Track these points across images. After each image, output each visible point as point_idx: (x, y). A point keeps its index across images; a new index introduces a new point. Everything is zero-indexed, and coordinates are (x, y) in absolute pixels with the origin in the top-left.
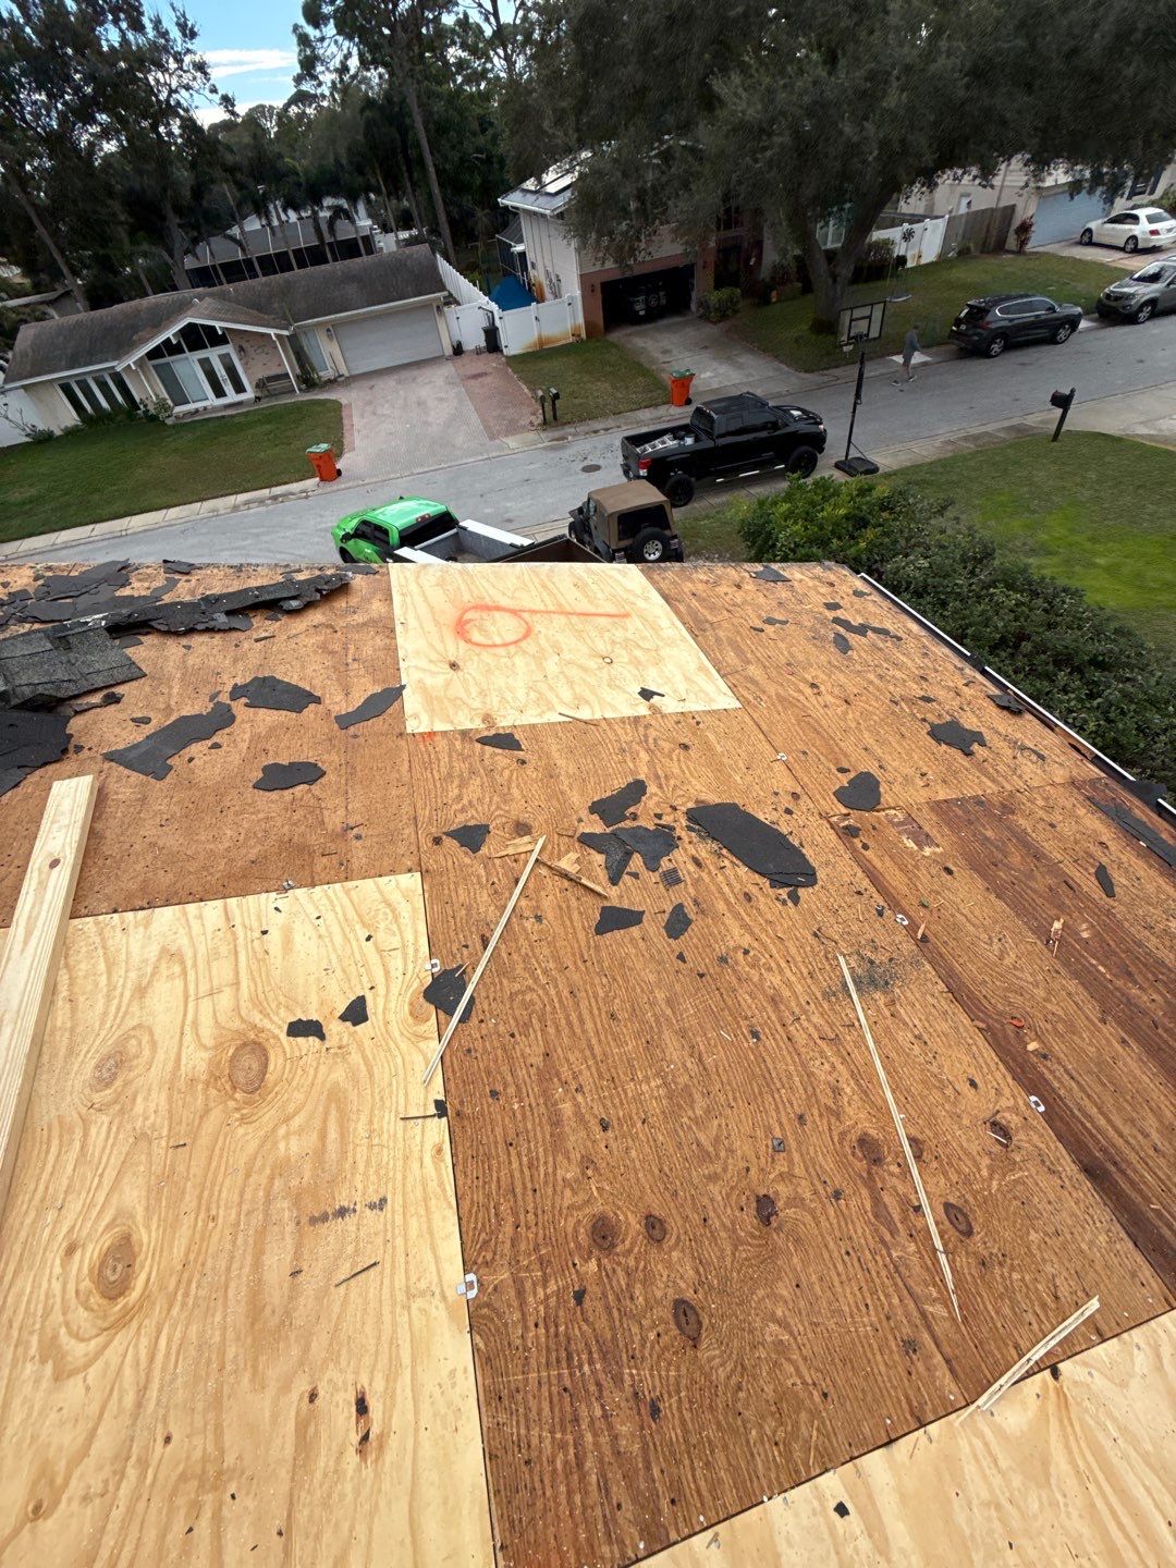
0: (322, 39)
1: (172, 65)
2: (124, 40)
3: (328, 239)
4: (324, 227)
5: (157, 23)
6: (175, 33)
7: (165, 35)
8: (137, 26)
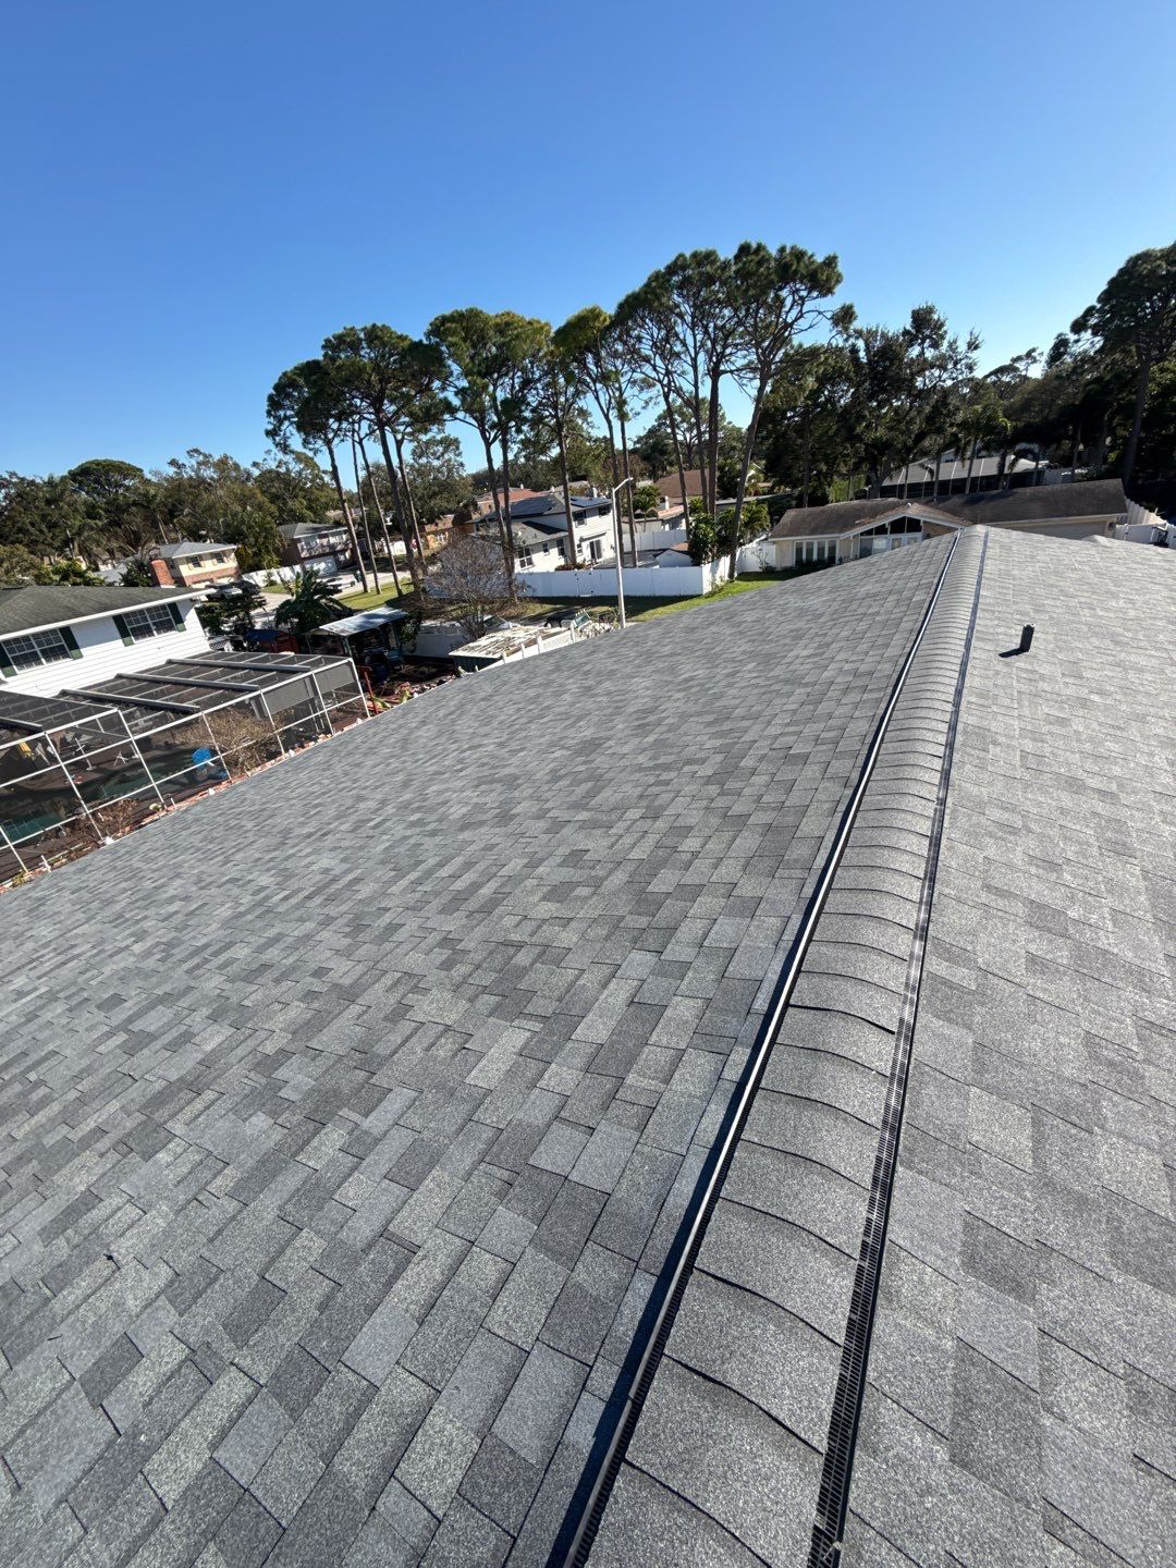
0: (1077, 341)
1: (950, 366)
2: (922, 353)
3: (1006, 471)
4: (1007, 464)
5: (952, 346)
6: (962, 347)
7: (954, 350)
8: (935, 345)
